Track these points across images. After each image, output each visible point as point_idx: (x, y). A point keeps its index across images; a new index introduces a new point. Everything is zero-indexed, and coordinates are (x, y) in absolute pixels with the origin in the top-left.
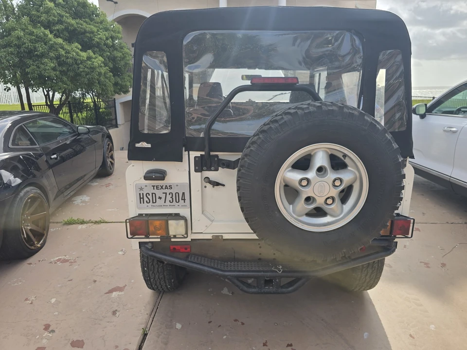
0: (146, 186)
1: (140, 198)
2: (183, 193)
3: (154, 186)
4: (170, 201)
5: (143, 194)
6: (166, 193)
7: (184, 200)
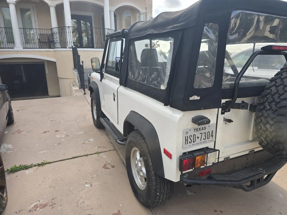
0: (190, 130)
1: (186, 140)
2: (212, 131)
3: (195, 129)
4: (204, 138)
5: (188, 136)
6: (202, 133)
7: (213, 136)
